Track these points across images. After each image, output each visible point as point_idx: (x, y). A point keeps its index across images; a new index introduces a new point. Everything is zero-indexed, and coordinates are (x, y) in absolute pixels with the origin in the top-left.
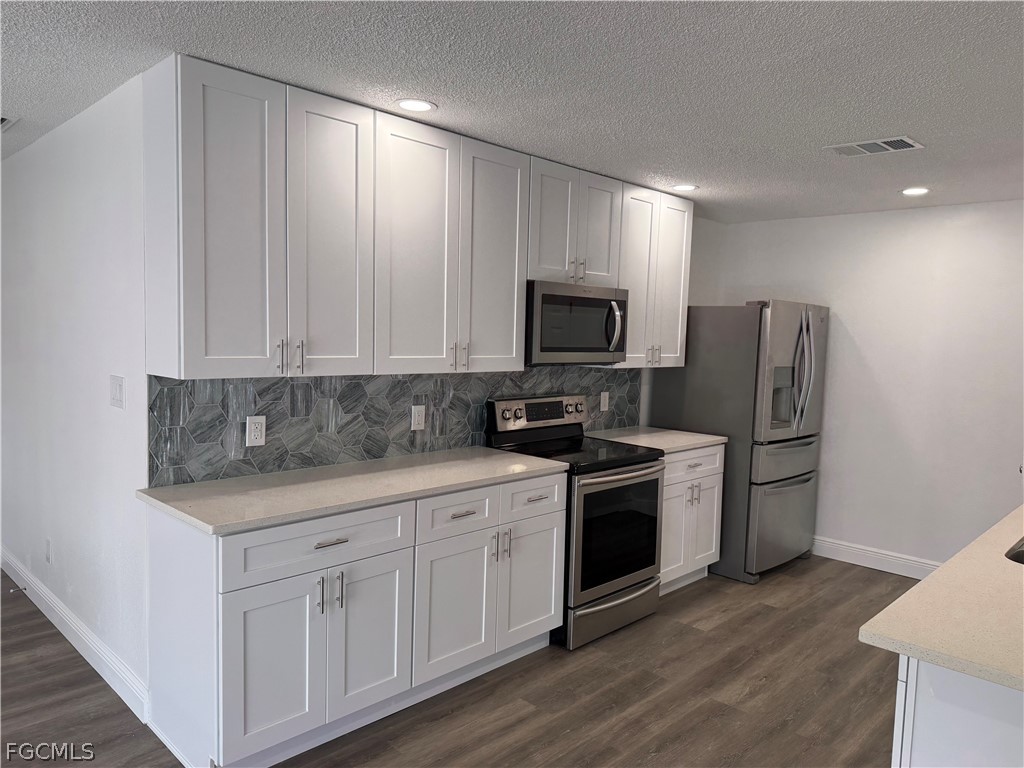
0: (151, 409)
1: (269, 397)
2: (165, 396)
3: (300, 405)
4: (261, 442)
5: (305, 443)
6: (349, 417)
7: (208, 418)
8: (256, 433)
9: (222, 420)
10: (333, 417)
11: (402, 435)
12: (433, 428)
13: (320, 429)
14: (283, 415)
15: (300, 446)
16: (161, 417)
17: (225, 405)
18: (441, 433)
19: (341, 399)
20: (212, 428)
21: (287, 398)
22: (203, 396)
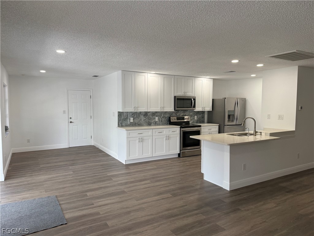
0: (118, 116)
1: (133, 115)
2: (120, 114)
3: (138, 116)
4: (132, 121)
5: (139, 122)
6: (145, 118)
7: (125, 118)
8: (132, 120)
9: (127, 118)
10: (143, 118)
11: (154, 122)
12: (160, 121)
13: (141, 120)
14: (135, 118)
15: (138, 122)
16: (119, 117)
17: (128, 116)
18: (161, 122)
19: (144, 116)
20: (126, 119)
21: (136, 115)
22: (125, 114)
